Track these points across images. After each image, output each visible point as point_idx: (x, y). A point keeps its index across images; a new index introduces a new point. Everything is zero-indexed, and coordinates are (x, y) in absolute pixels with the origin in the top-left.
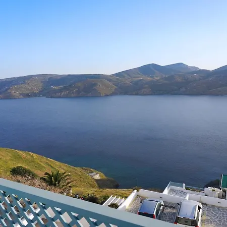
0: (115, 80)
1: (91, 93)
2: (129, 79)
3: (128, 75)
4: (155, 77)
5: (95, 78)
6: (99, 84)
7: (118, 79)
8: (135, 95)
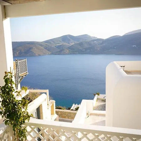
0: (45, 45)
1: (28, 54)
2: (54, 44)
3: (53, 42)
4: (70, 43)
5: (31, 44)
6: (34, 48)
7: (46, 45)
8: (58, 54)
